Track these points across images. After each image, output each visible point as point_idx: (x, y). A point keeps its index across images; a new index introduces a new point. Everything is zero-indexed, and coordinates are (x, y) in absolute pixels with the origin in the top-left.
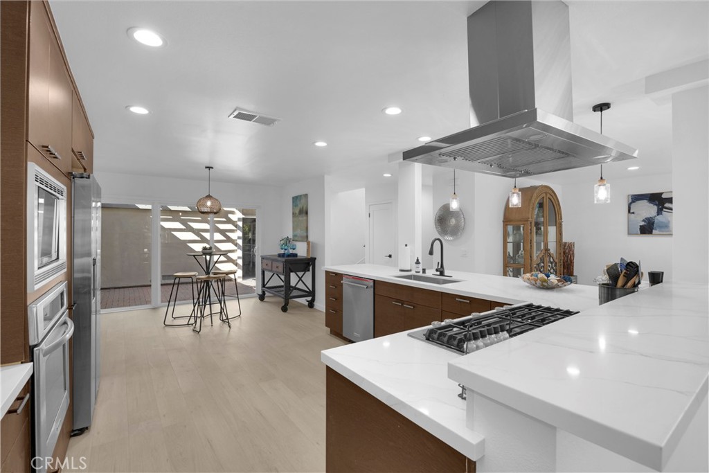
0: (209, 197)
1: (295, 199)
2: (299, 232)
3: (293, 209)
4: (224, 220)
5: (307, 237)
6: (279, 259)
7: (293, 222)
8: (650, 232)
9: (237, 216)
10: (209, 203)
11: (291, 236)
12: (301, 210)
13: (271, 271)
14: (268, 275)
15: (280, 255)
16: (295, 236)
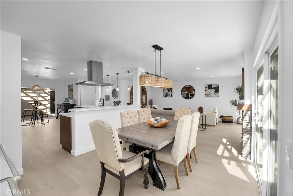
0: (37, 85)
1: (69, 86)
2: (70, 96)
3: (69, 89)
4: (43, 92)
5: (73, 98)
6: (63, 105)
7: (69, 93)
8: (167, 97)
9: (48, 90)
10: (37, 87)
11: (68, 98)
12: (71, 89)
13: (60, 109)
14: (59, 110)
15: (63, 104)
16: (69, 98)
